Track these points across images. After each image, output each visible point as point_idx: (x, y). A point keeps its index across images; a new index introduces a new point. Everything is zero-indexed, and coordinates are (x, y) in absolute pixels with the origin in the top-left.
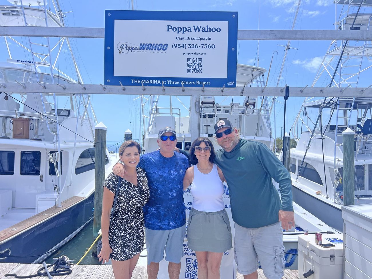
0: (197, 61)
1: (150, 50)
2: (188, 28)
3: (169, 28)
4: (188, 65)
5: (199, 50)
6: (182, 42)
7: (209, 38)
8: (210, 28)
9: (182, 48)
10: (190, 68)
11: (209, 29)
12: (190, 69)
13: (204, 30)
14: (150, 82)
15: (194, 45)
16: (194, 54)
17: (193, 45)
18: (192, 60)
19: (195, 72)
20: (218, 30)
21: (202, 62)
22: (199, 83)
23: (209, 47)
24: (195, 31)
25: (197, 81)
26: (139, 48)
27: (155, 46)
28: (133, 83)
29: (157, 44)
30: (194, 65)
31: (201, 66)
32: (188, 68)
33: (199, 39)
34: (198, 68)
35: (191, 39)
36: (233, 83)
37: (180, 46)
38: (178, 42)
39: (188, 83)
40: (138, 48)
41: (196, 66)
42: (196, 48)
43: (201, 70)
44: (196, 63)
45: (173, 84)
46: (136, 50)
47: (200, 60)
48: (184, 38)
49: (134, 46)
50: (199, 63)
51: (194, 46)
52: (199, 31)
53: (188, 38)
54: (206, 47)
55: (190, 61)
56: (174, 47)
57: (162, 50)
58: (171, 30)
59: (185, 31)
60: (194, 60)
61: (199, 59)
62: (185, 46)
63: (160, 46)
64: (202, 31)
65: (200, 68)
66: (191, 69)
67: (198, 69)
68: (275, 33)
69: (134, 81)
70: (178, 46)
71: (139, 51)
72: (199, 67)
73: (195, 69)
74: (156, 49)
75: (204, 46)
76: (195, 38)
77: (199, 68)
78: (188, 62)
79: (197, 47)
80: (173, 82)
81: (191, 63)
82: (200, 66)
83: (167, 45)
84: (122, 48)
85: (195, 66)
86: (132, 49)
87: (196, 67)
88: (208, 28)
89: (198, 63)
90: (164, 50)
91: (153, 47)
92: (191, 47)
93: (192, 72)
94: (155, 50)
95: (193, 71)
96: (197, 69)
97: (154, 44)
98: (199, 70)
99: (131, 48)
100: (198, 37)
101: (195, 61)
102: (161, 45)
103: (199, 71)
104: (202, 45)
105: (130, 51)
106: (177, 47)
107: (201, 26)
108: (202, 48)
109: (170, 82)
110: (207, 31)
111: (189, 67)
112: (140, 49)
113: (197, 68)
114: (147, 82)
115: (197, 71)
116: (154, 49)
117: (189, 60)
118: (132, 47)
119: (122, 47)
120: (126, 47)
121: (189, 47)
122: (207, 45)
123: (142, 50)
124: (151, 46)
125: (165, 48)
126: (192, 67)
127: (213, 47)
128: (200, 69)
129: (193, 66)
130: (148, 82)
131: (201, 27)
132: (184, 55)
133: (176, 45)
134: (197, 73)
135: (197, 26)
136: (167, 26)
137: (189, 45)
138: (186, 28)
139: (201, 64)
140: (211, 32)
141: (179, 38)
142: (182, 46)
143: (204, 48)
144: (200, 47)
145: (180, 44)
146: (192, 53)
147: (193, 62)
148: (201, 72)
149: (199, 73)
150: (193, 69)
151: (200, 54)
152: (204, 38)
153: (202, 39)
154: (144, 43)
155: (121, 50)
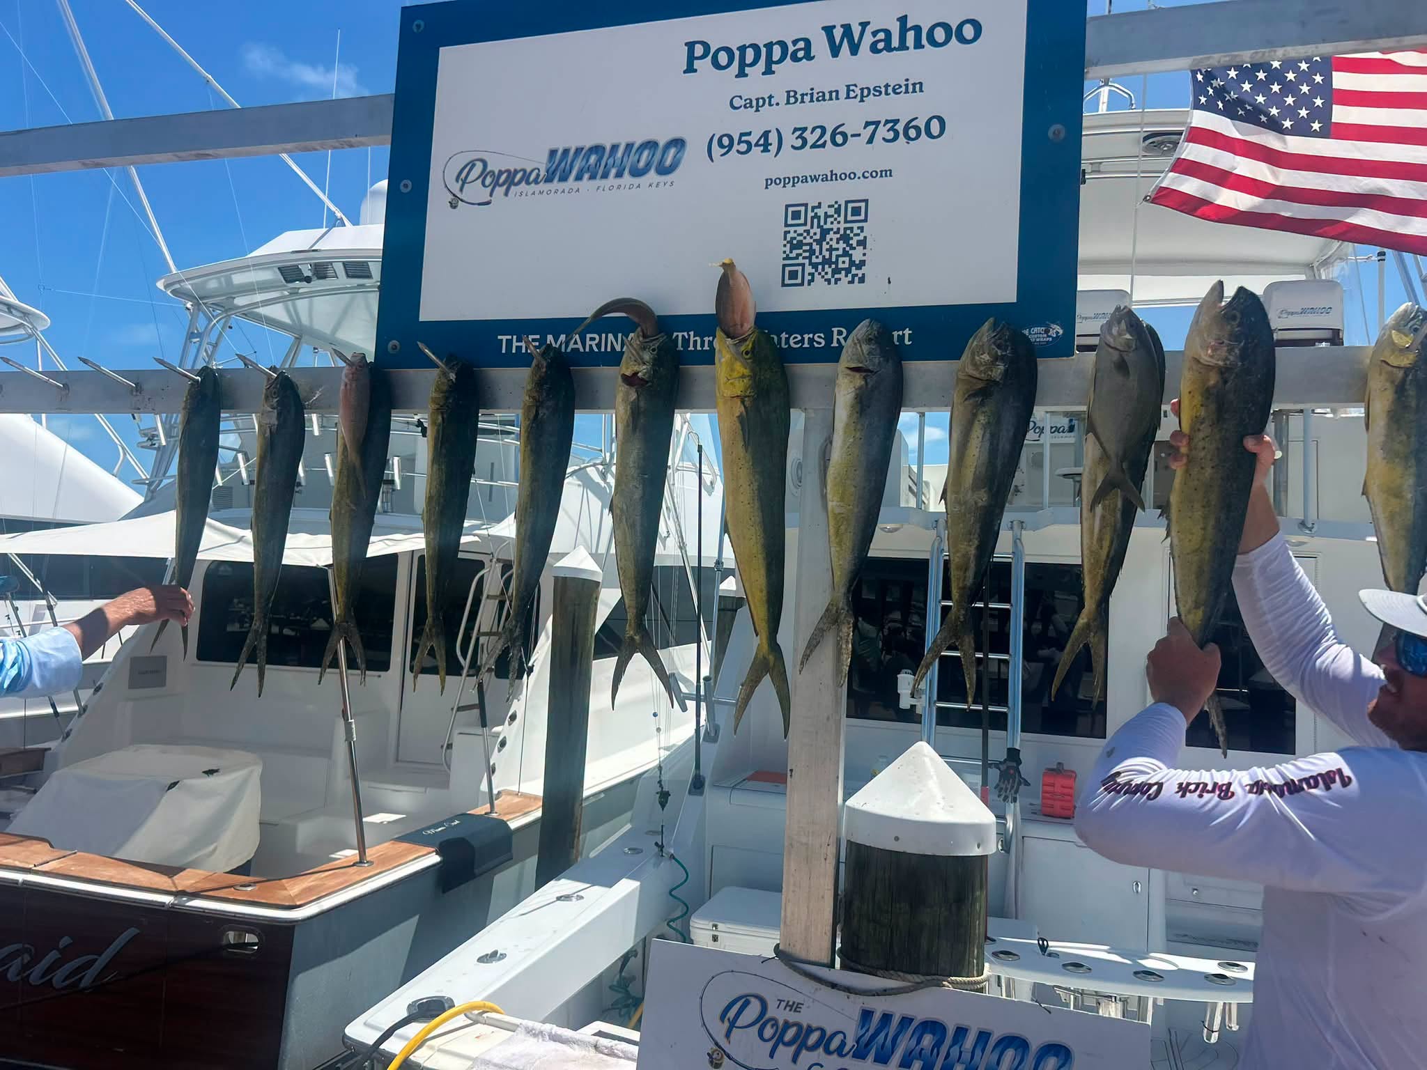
0: (842, 219)
1: (592, 177)
2: (795, 42)
3: (694, 53)
4: (790, 242)
5: (855, 156)
6: (755, 123)
7: (914, 85)
8: (917, 29)
9: (756, 151)
10: (798, 255)
11: (911, 36)
13: (881, 46)
14: (588, 342)
15: (824, 131)
16: (825, 179)
17: (818, 131)
18: (810, 214)
19: (829, 276)
20: (965, 32)
21: (866, 220)
23: (912, 133)
24: (835, 51)
25: (835, 330)
26: (543, 173)
27: (620, 153)
28: (504, 351)
29: (629, 146)
30: (819, 242)
31: (862, 243)
32: (787, 258)
33: (852, 94)
34: (845, 254)
35: (807, 99)
36: (1057, 330)
37: (748, 143)
38: (738, 123)
39: (787, 340)
40: (538, 175)
41: (834, 244)
42: (835, 143)
43: (863, 263)
44: (835, 226)
45: (706, 348)
46: (528, 183)
47: (858, 209)
48: (770, 97)
49: (518, 168)
50: (851, 229)
51: (827, 137)
52: (854, 50)
53: (792, 97)
54: (891, 135)
55: (802, 221)
56: (717, 150)
57: (652, 175)
58: (704, 65)
59: (779, 62)
60: (820, 212)
61: (850, 206)
62: (773, 138)
63: (646, 153)
64: (874, 49)
65: (857, 255)
66: (803, 265)
67: (844, 263)
69: (509, 342)
70: (736, 147)
71: (543, 186)
72: (855, 248)
73: (827, 262)
74: (626, 172)
75: (883, 132)
76: (831, 93)
77: (850, 256)
78: (787, 225)
79: (839, 137)
80: (706, 339)
81: (808, 227)
82: (854, 242)
83: (679, 143)
84: (464, 182)
85: (825, 246)
86: (510, 179)
87: (831, 250)
88: (904, 31)
90: (664, 171)
91: (611, 161)
92: (810, 143)
93: (807, 278)
94: (619, 175)
96: (836, 263)
97: (615, 148)
98: (852, 263)
99: (505, 175)
100: (848, 86)
101: (827, 216)
102: (651, 145)
103: (848, 271)
104: (868, 124)
105: (500, 191)
106: (734, 149)
107: (864, 25)
108: (870, 141)
109: (686, 341)
110: (903, 47)
111: (793, 255)
112: (549, 180)
113: (838, 256)
114: (571, 346)
115: (837, 271)
117: (794, 213)
118: (508, 171)
119: (462, 179)
120: (484, 174)
121: (799, 143)
123: (556, 184)
124: (599, 160)
125: (668, 162)
126: (812, 252)
127: (934, 128)
128: (858, 258)
129: (815, 246)
130: (576, 343)
131: (869, 29)
132: (767, 188)
133: (726, 141)
134: (836, 283)
135: (842, 26)
136: (686, 44)
137: (798, 133)
138: (782, 44)
139: (862, 231)
140: (923, 47)
141: (743, 103)
142: (757, 145)
143: (884, 139)
144: (859, 135)
145: (749, 134)
146: (811, 176)
147: (816, 221)
148: (863, 274)
149: (852, 282)
150: (814, 260)
151: (859, 178)
152: (880, 87)
153: (872, 92)
154: (567, 146)
155: (461, 190)
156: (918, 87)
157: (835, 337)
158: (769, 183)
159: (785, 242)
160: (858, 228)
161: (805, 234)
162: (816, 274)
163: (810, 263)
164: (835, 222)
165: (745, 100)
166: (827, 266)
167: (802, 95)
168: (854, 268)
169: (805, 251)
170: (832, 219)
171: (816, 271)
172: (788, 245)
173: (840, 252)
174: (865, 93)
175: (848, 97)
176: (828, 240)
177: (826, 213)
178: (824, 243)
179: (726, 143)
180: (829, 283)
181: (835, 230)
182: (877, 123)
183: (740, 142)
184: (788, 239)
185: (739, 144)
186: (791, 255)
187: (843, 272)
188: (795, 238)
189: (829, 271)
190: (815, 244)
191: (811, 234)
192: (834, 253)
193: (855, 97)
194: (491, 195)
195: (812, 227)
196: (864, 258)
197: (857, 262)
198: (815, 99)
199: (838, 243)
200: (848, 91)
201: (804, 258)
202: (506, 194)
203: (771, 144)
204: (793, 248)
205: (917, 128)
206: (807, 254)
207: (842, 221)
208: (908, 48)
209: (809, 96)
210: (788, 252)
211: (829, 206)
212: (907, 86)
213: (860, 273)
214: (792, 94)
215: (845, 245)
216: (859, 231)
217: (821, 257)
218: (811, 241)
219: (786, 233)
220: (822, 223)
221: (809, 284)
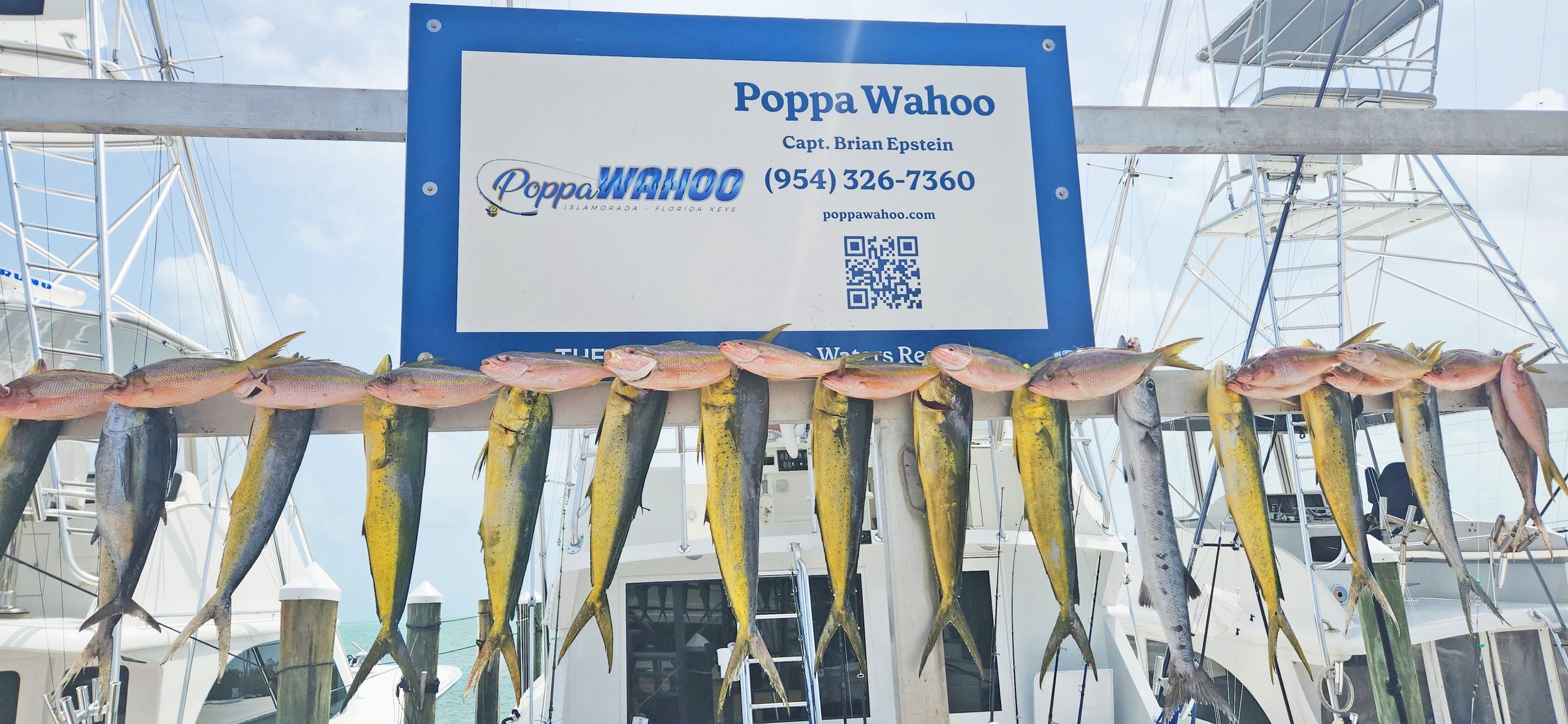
0: (896, 252)
1: (651, 197)
2: (838, 96)
3: (744, 95)
4: (852, 269)
5: (899, 198)
6: (811, 162)
7: (945, 144)
8: (943, 99)
9: (812, 187)
10: (861, 281)
11: (937, 103)
12: (863, 286)
13: (913, 108)
15: (872, 175)
16: (877, 216)
17: (867, 175)
18: (867, 246)
19: (890, 301)
20: (982, 106)
21: (917, 254)
22: (912, 357)
23: (948, 184)
24: (875, 108)
25: (901, 349)
26: (595, 189)
27: (677, 177)
29: (686, 172)
30: (879, 271)
31: (916, 274)
32: (851, 283)
33: (893, 146)
34: (902, 282)
35: (854, 146)
37: (804, 180)
38: (793, 160)
40: (590, 191)
41: (891, 272)
42: (882, 186)
43: (917, 292)
44: (891, 258)
46: (578, 197)
47: (909, 245)
48: (821, 141)
49: (567, 182)
50: (905, 261)
51: (875, 180)
52: (891, 109)
53: (840, 143)
54: (930, 184)
55: (861, 251)
56: (774, 183)
57: (712, 200)
58: (755, 105)
59: (824, 111)
60: (877, 245)
61: (902, 241)
62: (827, 177)
63: (704, 179)
64: (908, 110)
65: (913, 283)
66: (866, 290)
67: (901, 290)
68: (1239, 122)
70: (792, 181)
71: (595, 201)
72: (910, 278)
73: (887, 288)
74: (686, 196)
75: (923, 181)
76: (875, 143)
77: (907, 285)
78: (847, 254)
79: (885, 181)
81: (867, 257)
82: (908, 272)
83: (737, 173)
84: (503, 190)
85: (884, 275)
86: (558, 192)
87: (889, 278)
88: (931, 99)
89: (897, 258)
90: (723, 197)
91: (668, 184)
92: (860, 184)
93: (871, 302)
94: (679, 197)
95: (875, 299)
96: (895, 290)
97: (671, 172)
98: (909, 291)
99: (552, 187)
100: (889, 139)
101: (882, 249)
102: (710, 172)
103: (906, 298)
104: (909, 173)
105: (546, 203)
106: (791, 184)
107: (898, 89)
108: (913, 187)
110: (932, 111)
111: (856, 281)
112: (603, 195)
113: (896, 284)
115: (896, 297)
116: (672, 194)
117: (853, 244)
118: (556, 185)
119: (501, 184)
120: (526, 184)
121: (851, 183)
122: (933, 173)
123: (610, 201)
124: (656, 181)
125: (728, 190)
126: (873, 279)
127: (965, 181)
128: (914, 287)
129: (875, 274)
131: (902, 94)
132: (825, 220)
133: (782, 176)
134: (897, 308)
135: (878, 87)
136: (736, 84)
137: (849, 175)
138: (827, 96)
139: (915, 264)
140: (949, 113)
141: (796, 143)
142: (812, 181)
143: (924, 186)
144: (903, 181)
145: (804, 171)
146: (864, 213)
147: (873, 252)
148: (920, 301)
149: (911, 307)
150: (875, 286)
151: (907, 218)
152: (916, 142)
153: (910, 146)
154: (620, 165)
155: (500, 198)
156: (948, 146)
157: (902, 354)
158: (826, 216)
159: (847, 269)
160: (911, 261)
161: (865, 263)
162: (878, 299)
163: (872, 289)
164: (891, 255)
165: (798, 141)
166: (887, 292)
167: (850, 142)
168: (911, 295)
169: (866, 278)
170: (888, 252)
171: (879, 296)
172: (850, 272)
173: (898, 281)
174: (904, 147)
175: (890, 148)
176: (885, 269)
177: (881, 246)
178: (883, 272)
179: (783, 177)
180: (891, 308)
181: (891, 261)
182: (918, 173)
183: (796, 178)
184: (850, 267)
185: (795, 179)
186: (854, 281)
187: (902, 298)
188: (856, 267)
189: (890, 296)
190: (874, 272)
191: (870, 264)
192: (893, 281)
193: (897, 149)
194: (537, 206)
195: (870, 258)
196: (918, 287)
197: (913, 290)
198: (861, 147)
199: (895, 273)
200: (890, 143)
201: (866, 284)
202: (555, 206)
203: (825, 182)
204: (855, 275)
205: (951, 180)
206: (869, 281)
207: (897, 254)
208: (936, 113)
209: (856, 144)
210: (851, 278)
211: (884, 240)
212: (939, 143)
213: (917, 299)
214: (840, 140)
215: (901, 275)
216: (912, 264)
217: (881, 284)
218: (871, 269)
219: (847, 261)
220: (879, 255)
221: (873, 308)
